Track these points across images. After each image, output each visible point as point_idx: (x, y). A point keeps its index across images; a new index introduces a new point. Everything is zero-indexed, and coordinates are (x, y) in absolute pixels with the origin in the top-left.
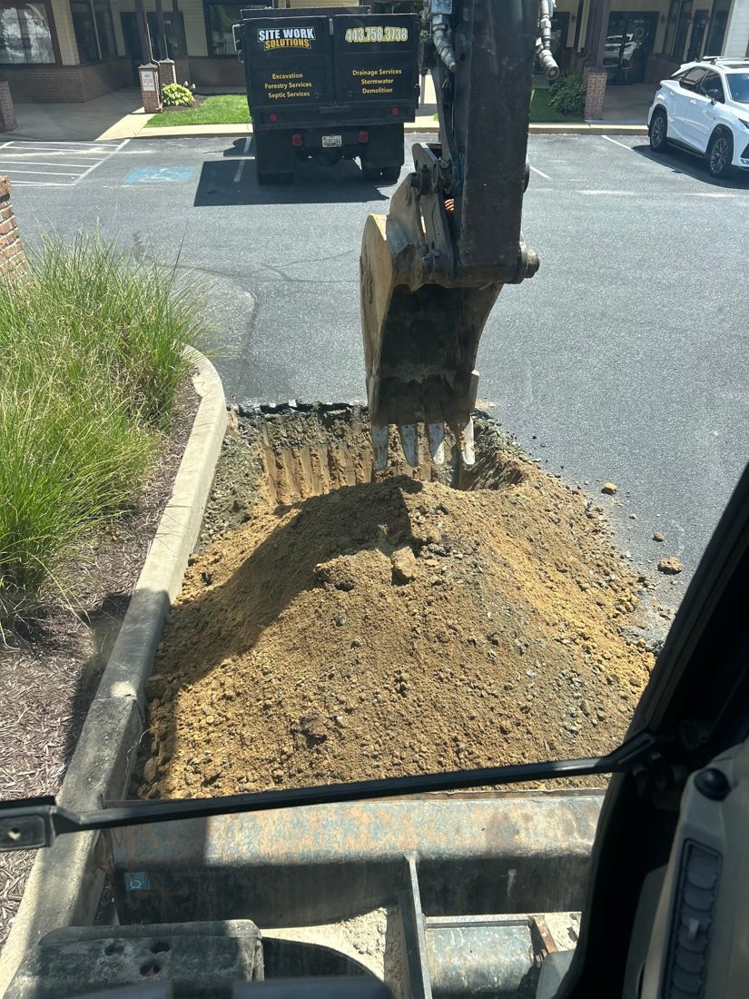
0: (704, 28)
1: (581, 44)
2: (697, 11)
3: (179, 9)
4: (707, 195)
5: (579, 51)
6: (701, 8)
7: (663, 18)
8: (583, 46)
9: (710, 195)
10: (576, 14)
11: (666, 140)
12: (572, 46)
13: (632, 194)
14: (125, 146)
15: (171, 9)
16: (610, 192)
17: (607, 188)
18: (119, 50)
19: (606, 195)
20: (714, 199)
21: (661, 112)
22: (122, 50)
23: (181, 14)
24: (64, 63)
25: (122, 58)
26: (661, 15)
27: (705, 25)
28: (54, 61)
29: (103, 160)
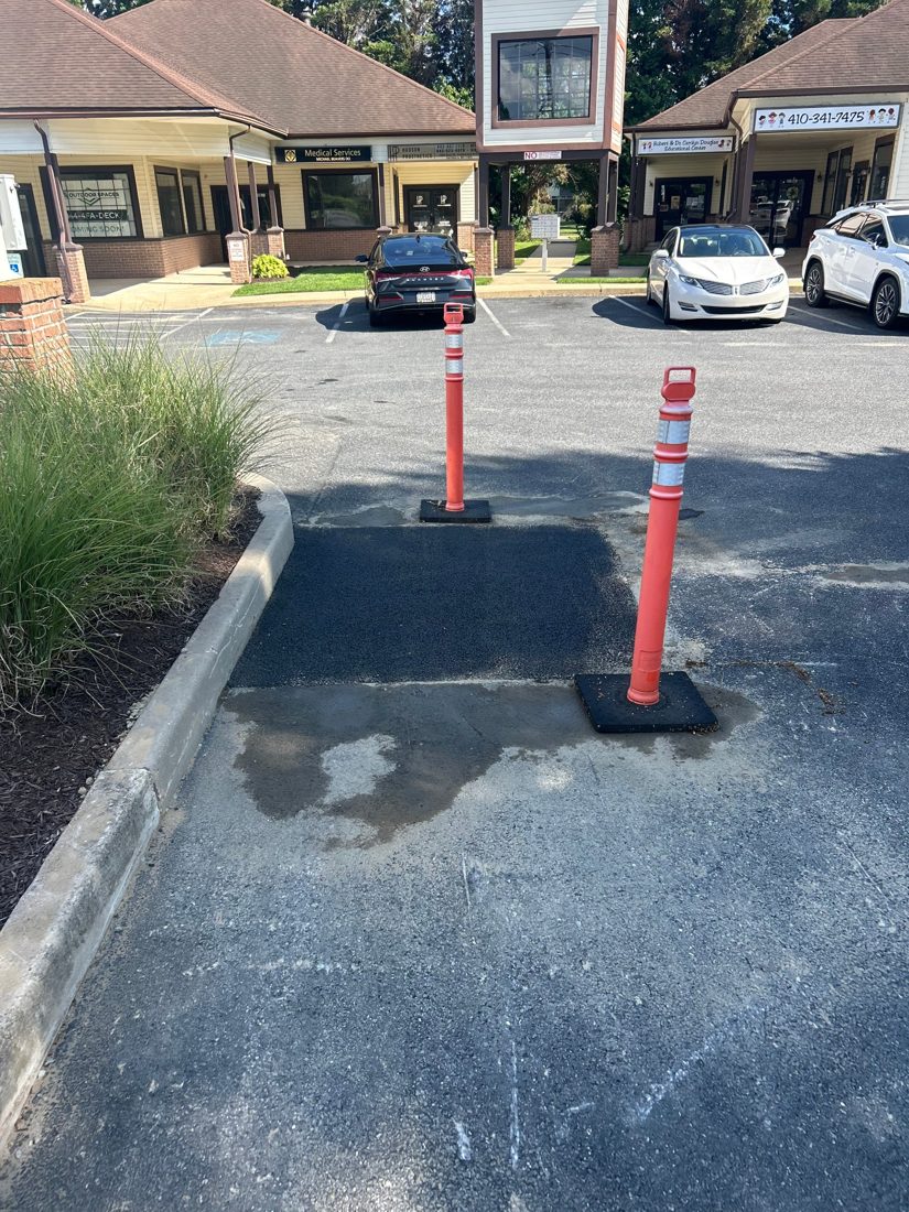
0: (865, 180)
1: (726, 208)
2: (857, 164)
3: (275, 181)
4: (872, 345)
5: (724, 215)
6: (861, 159)
7: (820, 177)
8: (729, 209)
9: (876, 345)
10: (720, 179)
11: (823, 293)
12: (717, 212)
13: (784, 345)
14: (206, 315)
15: (266, 182)
16: (757, 344)
17: (755, 341)
18: (208, 225)
19: (753, 346)
20: (881, 348)
21: (815, 263)
22: (211, 226)
23: (277, 188)
24: (146, 236)
25: (212, 233)
26: (817, 174)
27: (866, 176)
28: (135, 234)
29: (182, 326)
